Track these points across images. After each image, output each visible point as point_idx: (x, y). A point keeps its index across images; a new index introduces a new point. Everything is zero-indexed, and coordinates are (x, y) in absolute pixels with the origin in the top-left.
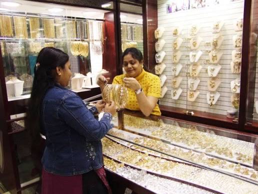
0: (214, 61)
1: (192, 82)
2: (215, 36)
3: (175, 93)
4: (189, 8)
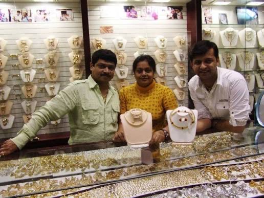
0: (52, 79)
1: (28, 105)
2: (51, 53)
3: (7, 121)
4: (10, 20)
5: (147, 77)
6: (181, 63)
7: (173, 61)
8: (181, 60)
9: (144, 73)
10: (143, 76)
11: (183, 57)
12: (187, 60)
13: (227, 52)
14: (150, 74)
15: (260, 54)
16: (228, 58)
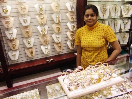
5: (92, 20)
6: (72, 12)
7: (65, 11)
8: (72, 10)
9: (90, 17)
10: (89, 19)
11: (73, 8)
12: (76, 10)
13: (104, 5)
14: (94, 18)
15: (124, 7)
16: (104, 9)
